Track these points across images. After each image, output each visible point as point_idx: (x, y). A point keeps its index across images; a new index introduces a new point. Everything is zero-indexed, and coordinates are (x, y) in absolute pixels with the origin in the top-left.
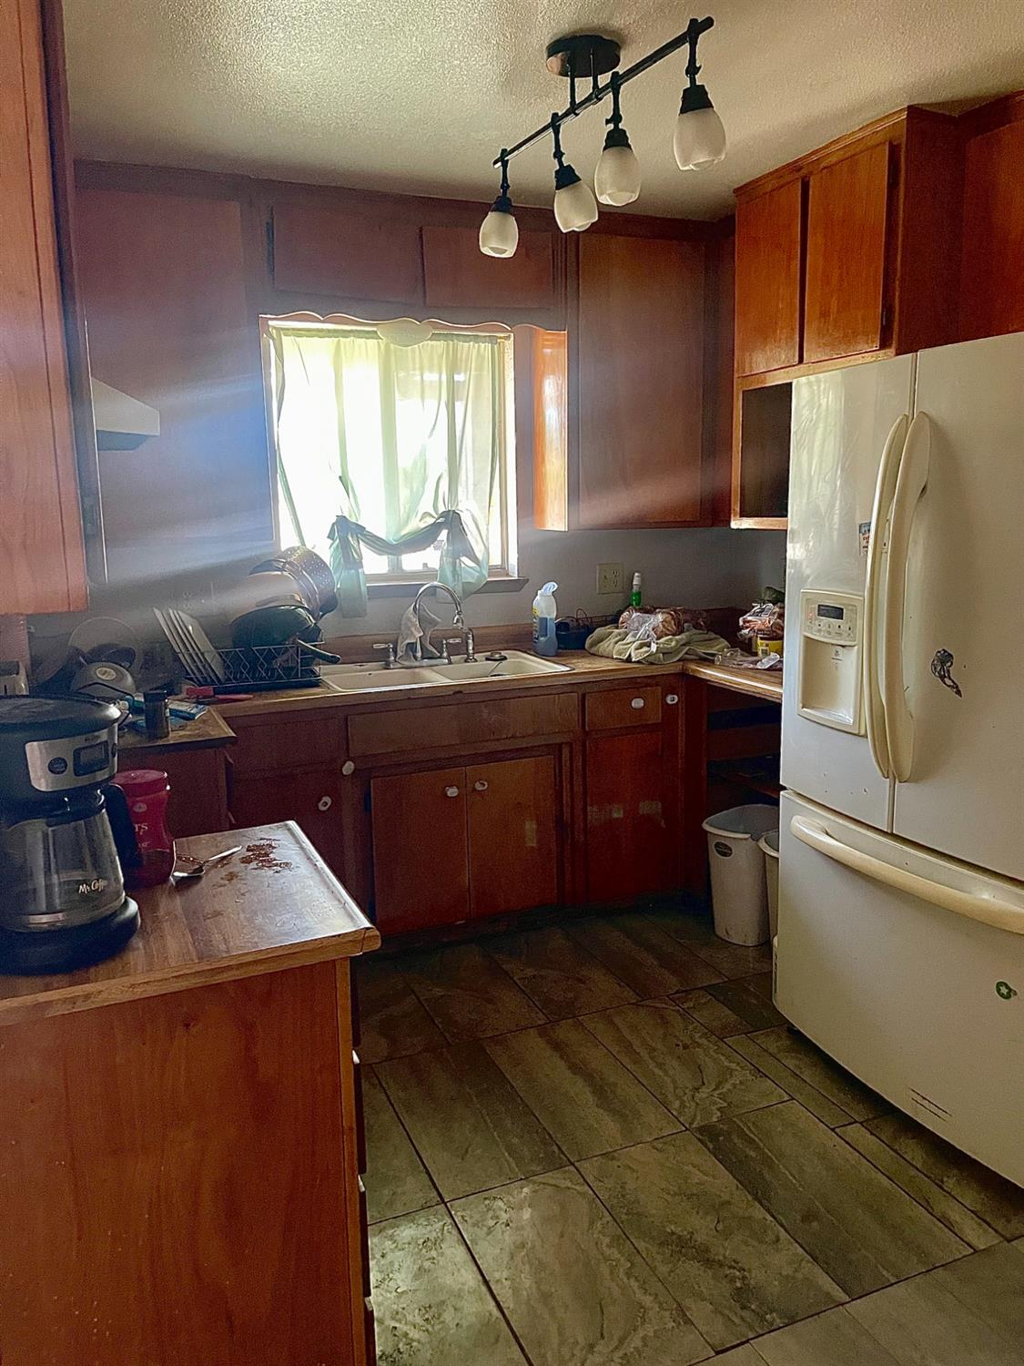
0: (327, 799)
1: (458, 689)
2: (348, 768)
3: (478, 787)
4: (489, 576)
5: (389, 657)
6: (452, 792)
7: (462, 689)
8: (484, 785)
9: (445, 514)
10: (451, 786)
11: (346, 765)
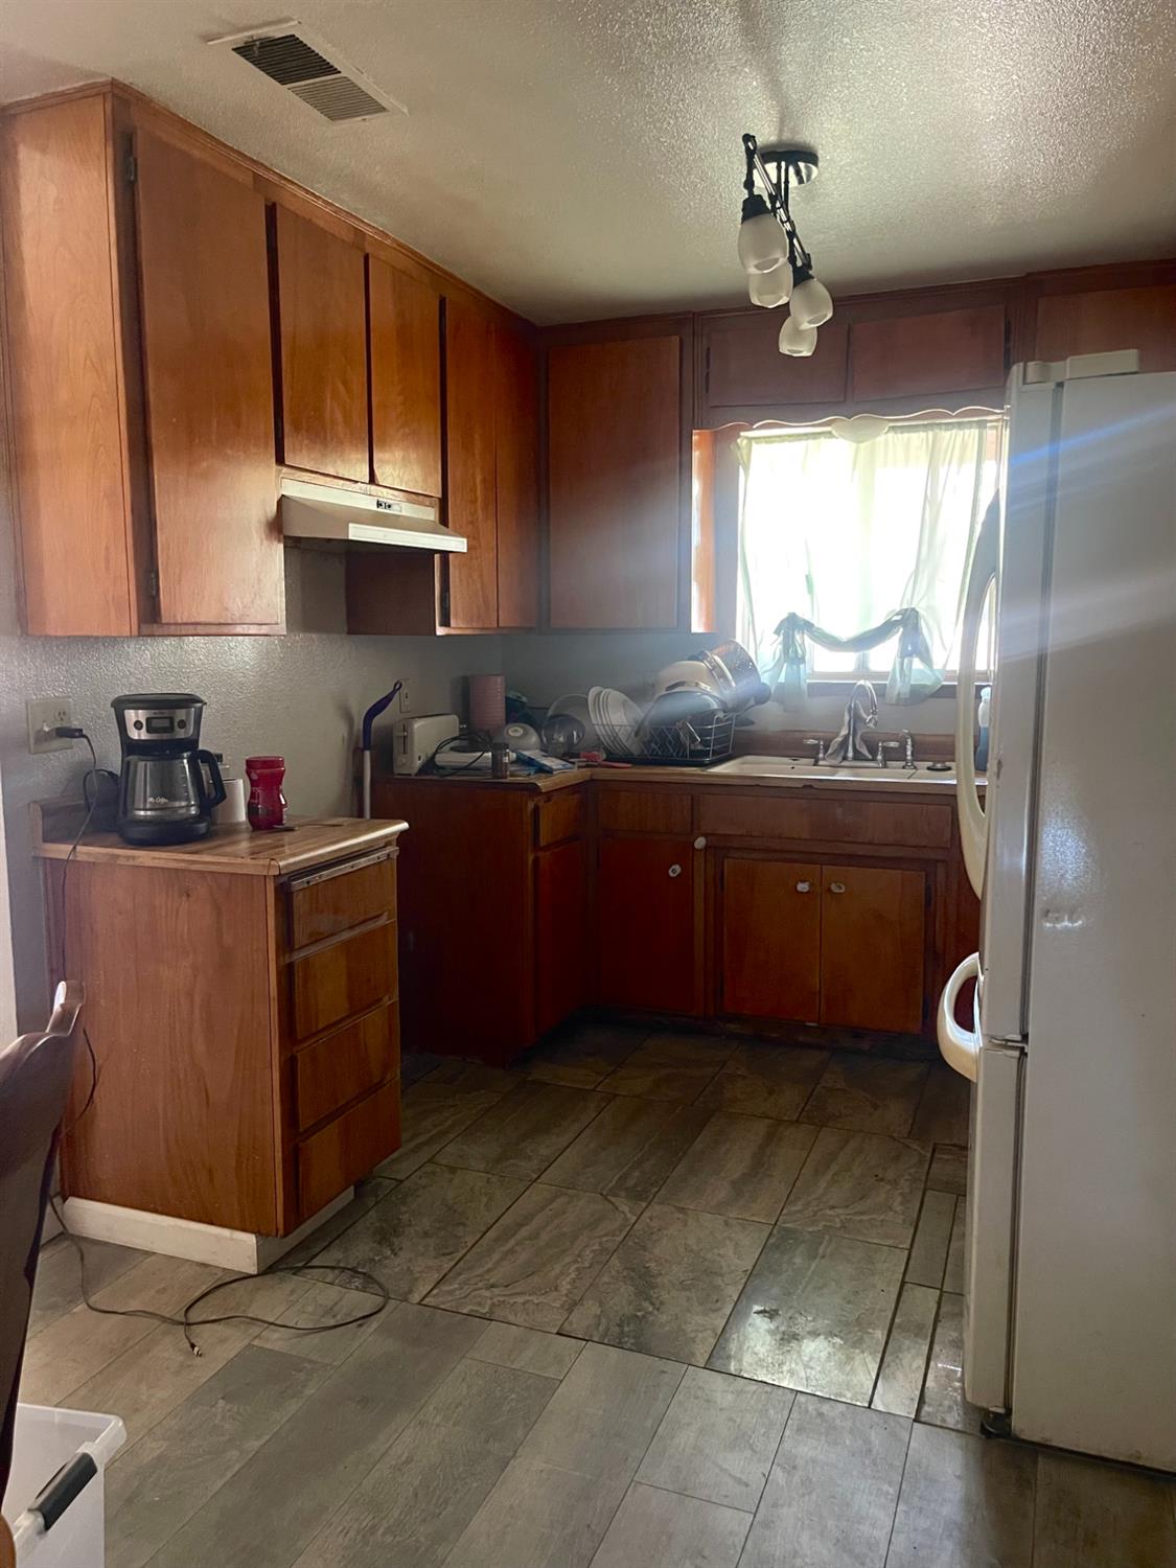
0: (677, 868)
1: (808, 783)
2: (700, 842)
3: (834, 888)
4: (945, 681)
5: (818, 753)
6: (803, 887)
7: (813, 784)
8: (840, 888)
9: (903, 613)
10: (803, 882)
11: (699, 839)
